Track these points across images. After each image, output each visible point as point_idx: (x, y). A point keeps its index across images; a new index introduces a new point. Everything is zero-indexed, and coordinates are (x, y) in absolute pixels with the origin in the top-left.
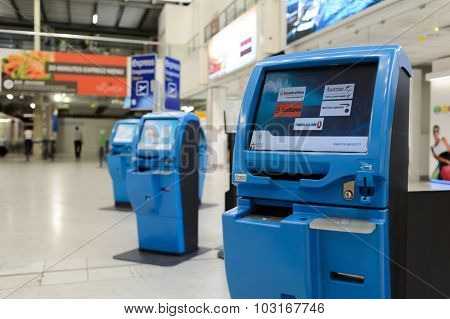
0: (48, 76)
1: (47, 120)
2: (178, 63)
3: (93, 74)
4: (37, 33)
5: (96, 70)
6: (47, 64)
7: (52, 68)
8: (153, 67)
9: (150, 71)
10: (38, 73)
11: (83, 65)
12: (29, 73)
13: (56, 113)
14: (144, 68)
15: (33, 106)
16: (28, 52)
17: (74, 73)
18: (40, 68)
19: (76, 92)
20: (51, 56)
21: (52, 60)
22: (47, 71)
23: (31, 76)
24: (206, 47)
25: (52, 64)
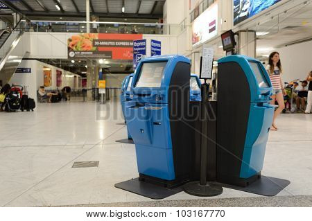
0: (94, 48)
1: (95, 76)
2: (159, 43)
3: (121, 46)
4: (88, 22)
5: (123, 44)
6: (94, 41)
7: (97, 43)
8: (145, 46)
9: (143, 49)
10: (88, 47)
11: (115, 41)
12: (83, 47)
13: (101, 70)
14: (140, 47)
15: (86, 66)
16: (83, 34)
17: (110, 46)
18: (90, 43)
19: (111, 58)
20: (96, 36)
21: (97, 38)
22: (94, 45)
23: (85, 49)
24: (191, 26)
25: (97, 41)
